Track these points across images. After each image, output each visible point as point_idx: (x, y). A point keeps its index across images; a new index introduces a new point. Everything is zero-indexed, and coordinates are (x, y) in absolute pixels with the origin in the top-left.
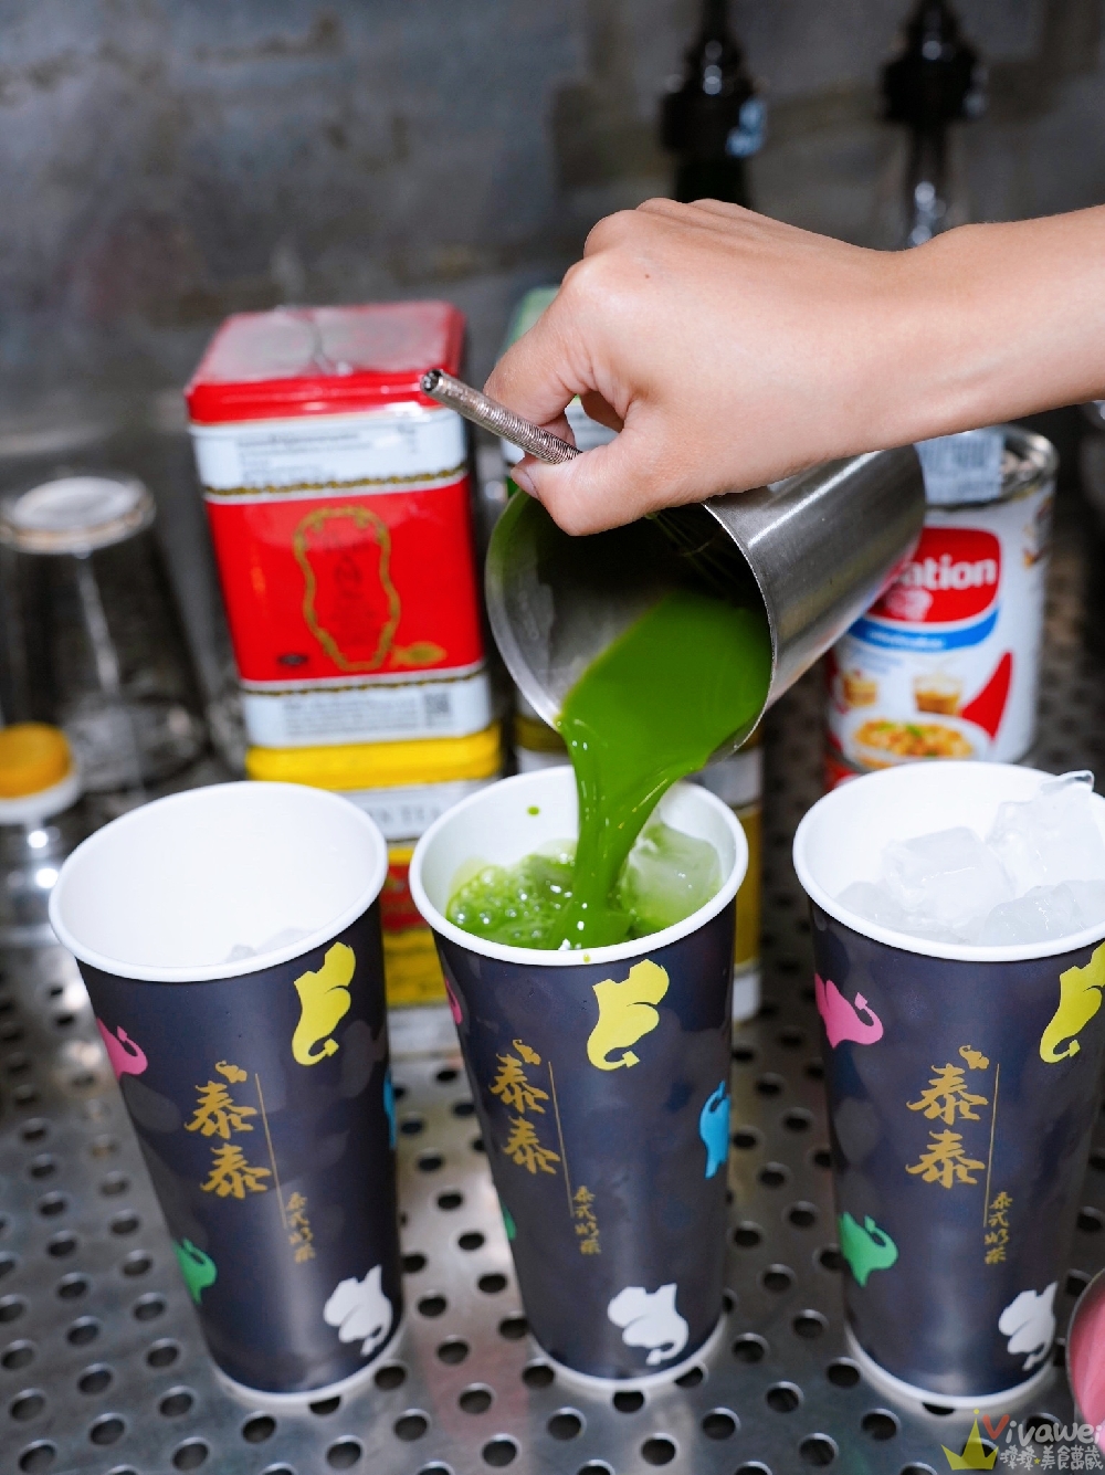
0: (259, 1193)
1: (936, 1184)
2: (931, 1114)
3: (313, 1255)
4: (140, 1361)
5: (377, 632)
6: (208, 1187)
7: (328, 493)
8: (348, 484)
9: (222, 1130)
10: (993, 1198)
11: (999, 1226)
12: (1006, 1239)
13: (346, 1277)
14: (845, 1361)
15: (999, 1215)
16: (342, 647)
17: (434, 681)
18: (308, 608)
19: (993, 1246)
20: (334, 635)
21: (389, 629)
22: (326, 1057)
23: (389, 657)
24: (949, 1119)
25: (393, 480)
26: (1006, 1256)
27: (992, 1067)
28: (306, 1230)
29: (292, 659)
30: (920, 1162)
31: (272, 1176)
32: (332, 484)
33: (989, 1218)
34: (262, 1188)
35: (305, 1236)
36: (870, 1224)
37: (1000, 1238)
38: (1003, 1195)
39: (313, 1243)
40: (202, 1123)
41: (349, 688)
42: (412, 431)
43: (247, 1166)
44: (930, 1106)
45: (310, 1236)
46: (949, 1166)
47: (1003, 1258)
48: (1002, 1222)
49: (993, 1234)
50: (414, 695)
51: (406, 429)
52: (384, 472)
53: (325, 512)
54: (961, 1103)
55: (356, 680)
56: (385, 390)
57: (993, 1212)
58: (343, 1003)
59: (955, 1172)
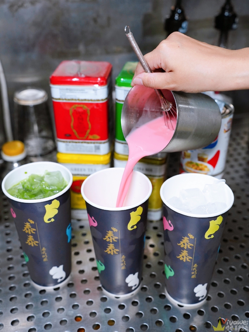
0: (116, 254)
1: (182, 260)
2: (182, 246)
3: (125, 268)
4: (21, 275)
5: (86, 131)
6: (106, 251)
7: (78, 102)
8: (82, 100)
9: (111, 240)
10: (194, 265)
11: (194, 271)
12: (196, 273)
13: (131, 273)
14: (163, 294)
15: (195, 268)
16: (78, 133)
17: (97, 143)
18: (72, 125)
19: (193, 274)
20: (77, 131)
21: (88, 131)
22: (134, 229)
23: (88, 137)
24: (185, 248)
25: (91, 100)
26: (196, 277)
27: (194, 238)
28: (125, 263)
29: (68, 135)
30: (179, 256)
31: (119, 251)
32: (79, 100)
33: (193, 269)
34: (117, 253)
35: (124, 264)
36: (169, 267)
37: (195, 273)
38: (196, 264)
39: (125, 266)
40: (107, 238)
41: (79, 142)
42: (96, 91)
43: (115, 248)
44: (182, 245)
45: (125, 264)
46: (185, 257)
47: (195, 277)
48: (195, 270)
49: (193, 272)
50: (92, 145)
51: (95, 90)
52: (90, 98)
53: (77, 105)
54: (188, 245)
55: (81, 141)
56: (91, 81)
57: (193, 268)
58: (139, 218)
59: (186, 259)
